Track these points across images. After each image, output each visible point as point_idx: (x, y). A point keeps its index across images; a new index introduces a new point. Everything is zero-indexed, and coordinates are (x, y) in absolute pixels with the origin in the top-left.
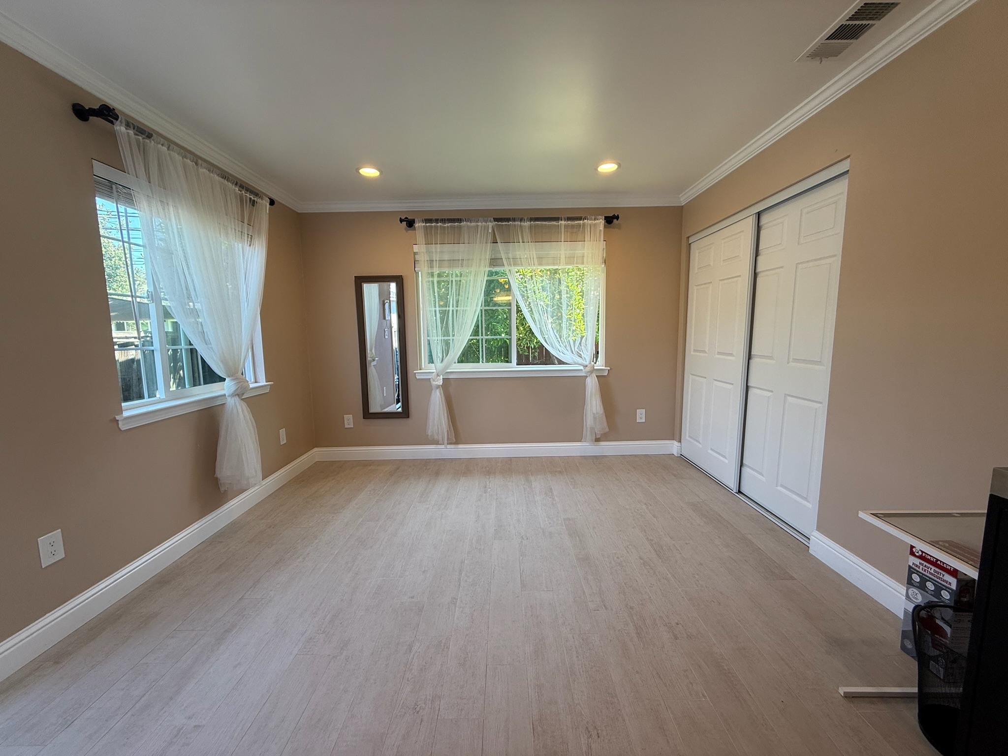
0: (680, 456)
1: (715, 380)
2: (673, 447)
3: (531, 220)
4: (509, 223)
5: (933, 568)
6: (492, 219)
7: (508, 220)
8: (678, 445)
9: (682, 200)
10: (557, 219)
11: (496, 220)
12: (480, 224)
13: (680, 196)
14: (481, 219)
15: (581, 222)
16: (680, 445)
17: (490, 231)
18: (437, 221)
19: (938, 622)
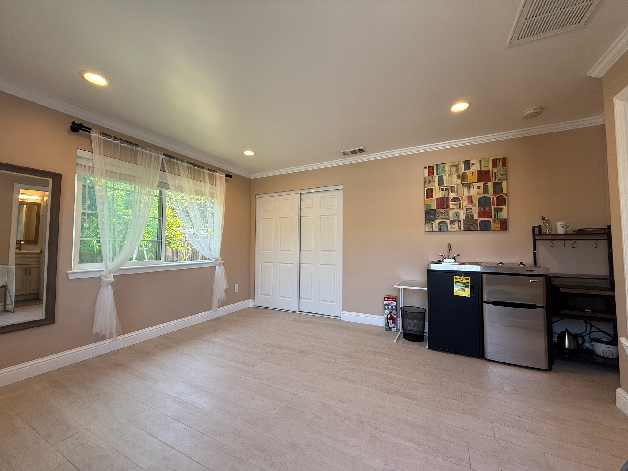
0: (254, 306)
1: (279, 263)
2: (250, 303)
3: (188, 163)
4: (173, 160)
5: (390, 302)
6: (163, 154)
7: (174, 158)
8: (253, 301)
9: (252, 176)
10: (203, 168)
11: (165, 155)
12: (153, 154)
13: (252, 174)
14: (154, 151)
15: (215, 173)
16: (254, 301)
17: (161, 161)
18: (115, 138)
19: (393, 316)
